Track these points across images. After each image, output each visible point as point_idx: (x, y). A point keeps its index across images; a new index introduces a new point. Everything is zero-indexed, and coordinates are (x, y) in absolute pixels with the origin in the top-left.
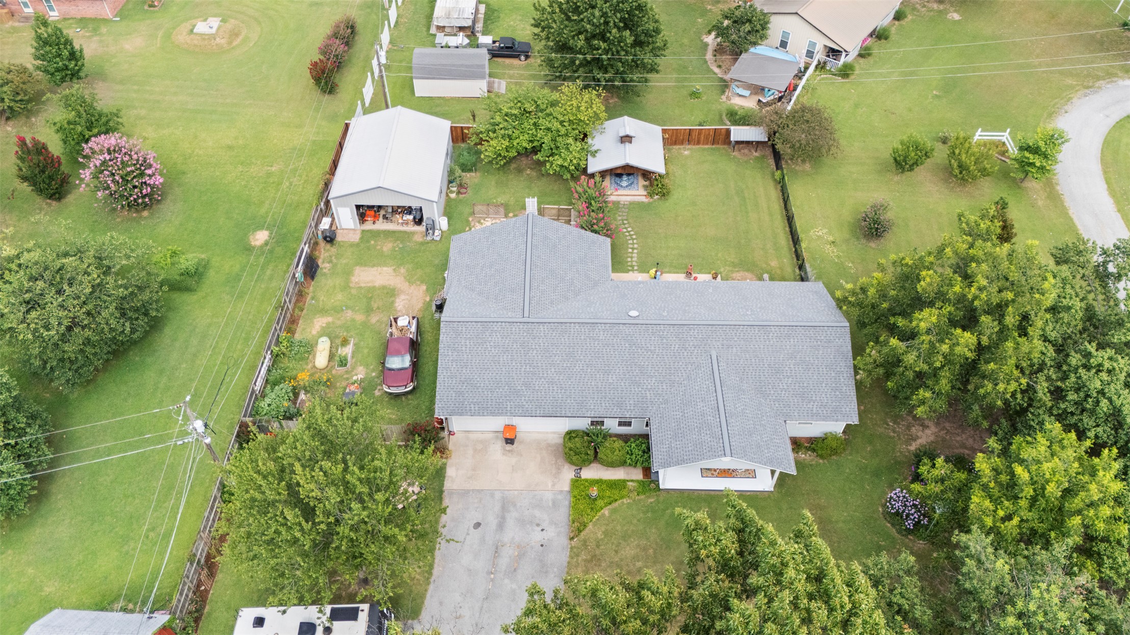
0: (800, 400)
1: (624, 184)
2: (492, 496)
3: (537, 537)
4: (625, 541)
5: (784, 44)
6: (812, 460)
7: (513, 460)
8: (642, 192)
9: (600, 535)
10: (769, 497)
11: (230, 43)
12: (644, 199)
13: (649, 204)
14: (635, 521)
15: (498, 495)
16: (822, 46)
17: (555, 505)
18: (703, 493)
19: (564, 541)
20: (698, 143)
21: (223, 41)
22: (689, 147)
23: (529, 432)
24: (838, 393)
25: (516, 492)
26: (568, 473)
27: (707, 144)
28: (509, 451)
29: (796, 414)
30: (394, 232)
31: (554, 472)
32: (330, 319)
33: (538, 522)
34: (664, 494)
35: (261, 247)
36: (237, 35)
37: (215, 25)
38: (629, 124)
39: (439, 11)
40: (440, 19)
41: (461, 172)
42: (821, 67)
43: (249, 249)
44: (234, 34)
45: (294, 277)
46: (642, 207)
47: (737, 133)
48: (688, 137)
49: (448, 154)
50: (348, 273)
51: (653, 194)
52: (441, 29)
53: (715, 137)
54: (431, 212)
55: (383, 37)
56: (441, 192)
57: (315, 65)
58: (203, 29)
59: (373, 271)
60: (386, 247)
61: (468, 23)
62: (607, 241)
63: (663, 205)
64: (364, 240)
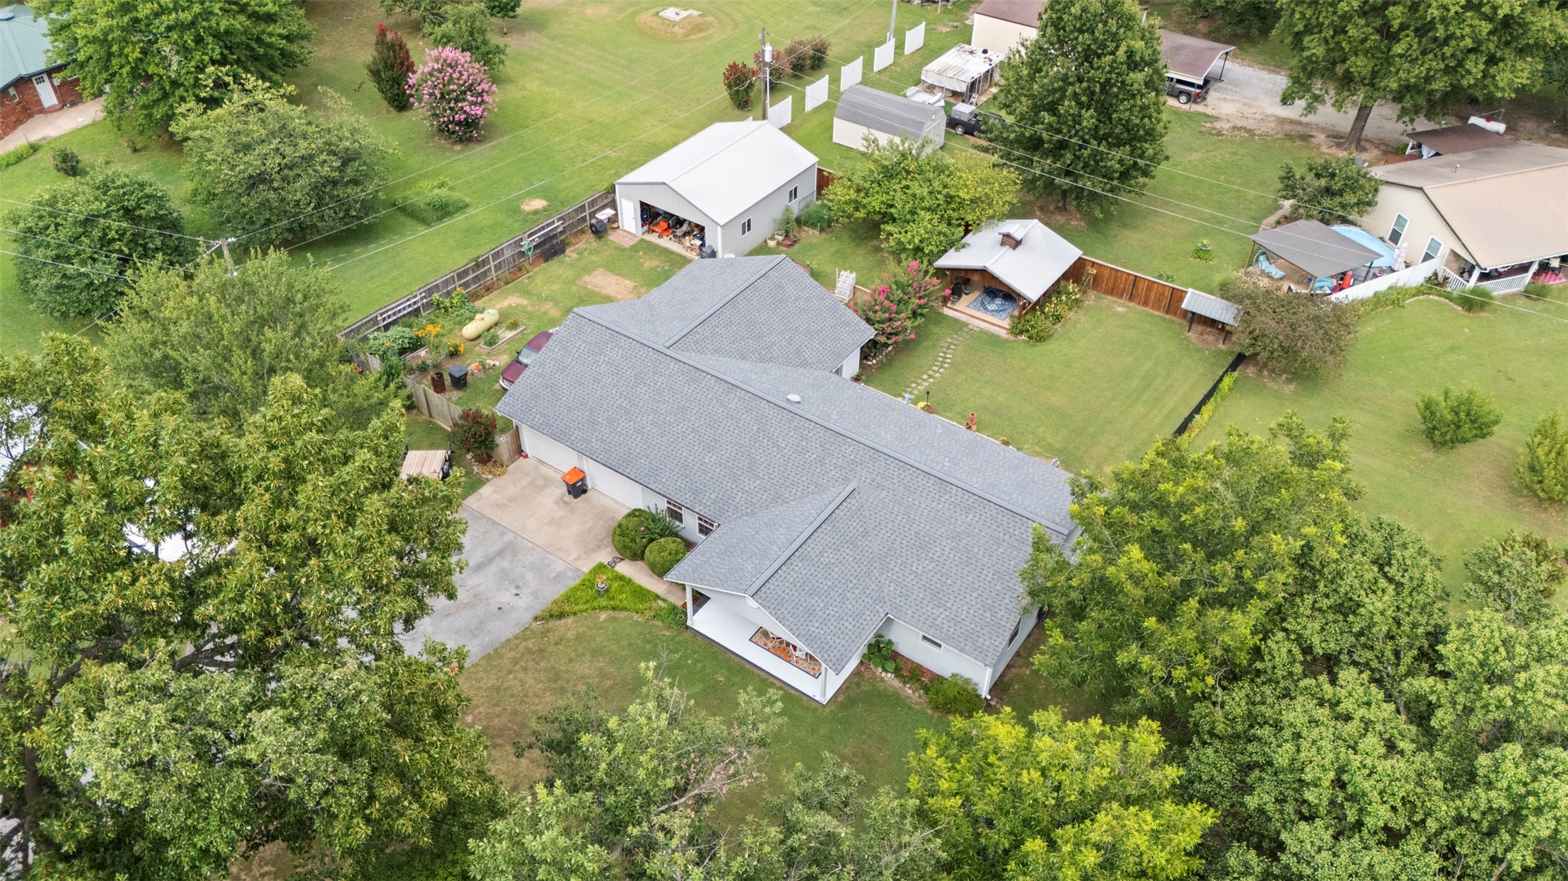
0: (928, 598)
1: (992, 307)
2: (502, 535)
3: (505, 597)
4: (592, 656)
5: (1395, 237)
6: (917, 704)
7: (560, 513)
8: (1006, 323)
9: (570, 635)
10: (816, 710)
11: (687, 35)
12: (1003, 334)
13: (1007, 341)
14: (625, 643)
15: (509, 536)
16: (1448, 251)
17: (559, 577)
18: (737, 659)
19: (527, 618)
20: (1146, 303)
21: (681, 31)
22: (1128, 303)
23: (605, 495)
24: (988, 615)
25: (530, 545)
26: (605, 556)
27: (1158, 309)
28: (565, 502)
29: (909, 612)
30: (672, 253)
31: (591, 547)
32: (525, 302)
33: (521, 584)
34: (687, 635)
35: (529, 213)
36: (701, 30)
37: (684, 14)
38: (1031, 229)
39: (935, 65)
40: (930, 74)
41: (798, 221)
42: (1436, 282)
43: (515, 211)
44: (699, 28)
45: (518, 243)
46: (991, 340)
47: (1196, 301)
48: (1132, 289)
49: (794, 194)
50: (587, 270)
51: (1017, 330)
52: (931, 88)
53: (1171, 301)
54: (714, 238)
55: (845, 70)
56: (747, 226)
57: (733, 67)
58: (670, 13)
59: (614, 279)
60: (650, 263)
61: (962, 88)
62: (870, 333)
63: (1023, 350)
64: (635, 248)
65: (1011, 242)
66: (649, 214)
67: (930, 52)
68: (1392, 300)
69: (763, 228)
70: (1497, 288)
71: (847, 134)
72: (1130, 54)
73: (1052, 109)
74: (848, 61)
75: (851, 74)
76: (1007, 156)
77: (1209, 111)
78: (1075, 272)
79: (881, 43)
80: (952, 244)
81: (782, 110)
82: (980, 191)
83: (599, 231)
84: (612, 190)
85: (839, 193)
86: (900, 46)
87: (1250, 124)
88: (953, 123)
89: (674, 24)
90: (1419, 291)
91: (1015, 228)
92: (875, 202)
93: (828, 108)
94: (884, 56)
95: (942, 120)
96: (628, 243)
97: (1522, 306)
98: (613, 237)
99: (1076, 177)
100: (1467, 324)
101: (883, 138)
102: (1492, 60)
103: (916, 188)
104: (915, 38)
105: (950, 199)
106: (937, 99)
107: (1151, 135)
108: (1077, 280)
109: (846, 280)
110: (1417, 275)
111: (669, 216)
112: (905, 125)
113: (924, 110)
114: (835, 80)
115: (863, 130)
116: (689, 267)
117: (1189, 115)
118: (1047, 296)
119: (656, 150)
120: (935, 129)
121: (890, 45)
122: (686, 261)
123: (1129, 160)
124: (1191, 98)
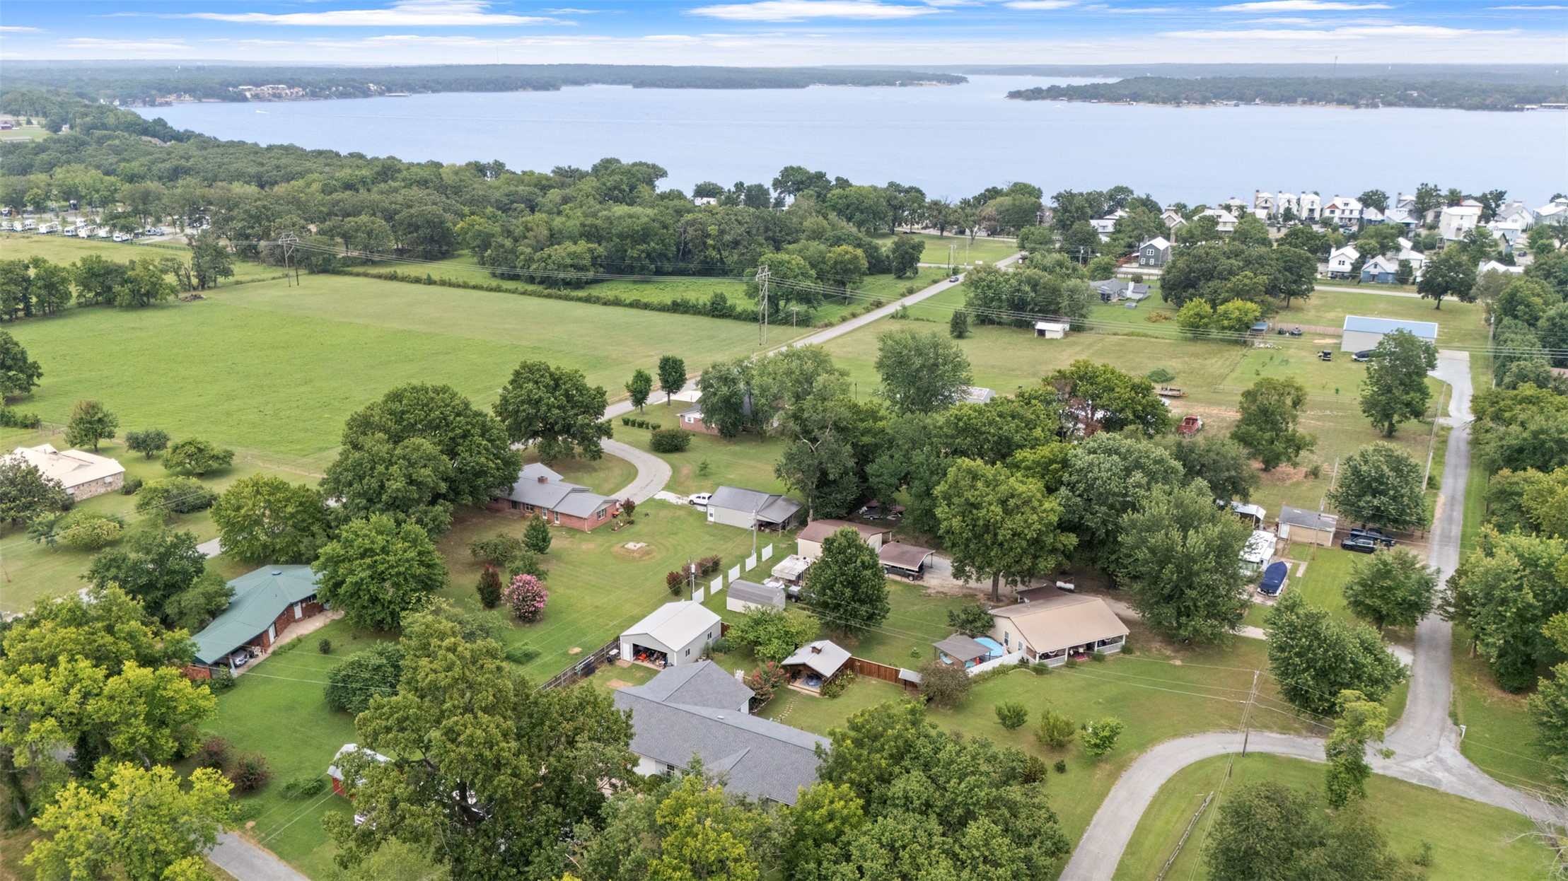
0: (782, 788)
1: (811, 684)
5: (1005, 641)
8: (818, 690)
11: (641, 557)
12: (817, 696)
13: (819, 699)
16: (1026, 647)
20: (882, 678)
21: (638, 555)
22: (877, 679)
27: (887, 679)
30: (650, 669)
35: (575, 655)
36: (649, 554)
37: (639, 546)
38: (827, 645)
39: (778, 567)
40: (777, 570)
41: (713, 650)
42: (1023, 663)
43: (566, 654)
44: (647, 553)
45: (574, 669)
46: (811, 698)
47: (906, 674)
48: (879, 672)
49: (710, 636)
50: (608, 680)
51: (823, 694)
52: (777, 579)
53: (893, 676)
54: (672, 658)
55: (730, 572)
56: (688, 652)
57: (672, 574)
58: (631, 545)
59: (622, 683)
60: (639, 674)
61: (793, 578)
62: (753, 694)
63: (827, 704)
64: (630, 668)
65: (817, 651)
66: (638, 651)
67: (776, 559)
68: (1002, 671)
69: (695, 652)
70: (1051, 664)
71: (734, 605)
72: (863, 562)
73: (831, 589)
74: (731, 567)
75: (734, 573)
76: (813, 611)
77: (924, 584)
78: (849, 665)
79: (749, 555)
80: (789, 654)
81: (699, 594)
82: (800, 628)
83: (611, 660)
84: (618, 639)
85: (733, 633)
86: (759, 557)
87: (945, 590)
88: (789, 597)
89: (633, 551)
90: (1015, 667)
91: (818, 644)
92: (751, 636)
93: (723, 592)
94: (751, 563)
95: (783, 595)
96: (626, 665)
97: (1066, 671)
98: (618, 663)
99: (847, 620)
100: (1036, 681)
101: (753, 606)
102: (1035, 557)
103: (771, 629)
104: (767, 552)
105: (787, 633)
106: (781, 585)
107: (879, 599)
108: (852, 669)
109: (740, 674)
110: (1013, 659)
111: (647, 650)
112: (765, 599)
113: (772, 590)
114: (726, 577)
115: (742, 603)
116: (659, 676)
117: (914, 586)
118: (835, 676)
119: (634, 620)
120: (780, 601)
121: (754, 557)
122: (657, 672)
123: (871, 611)
124: (915, 578)
